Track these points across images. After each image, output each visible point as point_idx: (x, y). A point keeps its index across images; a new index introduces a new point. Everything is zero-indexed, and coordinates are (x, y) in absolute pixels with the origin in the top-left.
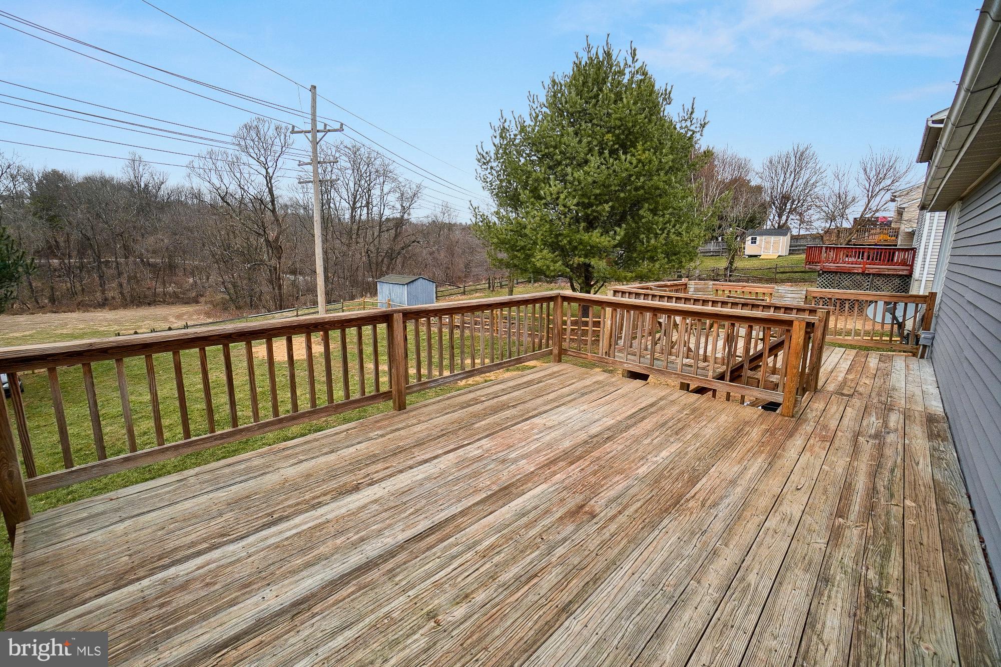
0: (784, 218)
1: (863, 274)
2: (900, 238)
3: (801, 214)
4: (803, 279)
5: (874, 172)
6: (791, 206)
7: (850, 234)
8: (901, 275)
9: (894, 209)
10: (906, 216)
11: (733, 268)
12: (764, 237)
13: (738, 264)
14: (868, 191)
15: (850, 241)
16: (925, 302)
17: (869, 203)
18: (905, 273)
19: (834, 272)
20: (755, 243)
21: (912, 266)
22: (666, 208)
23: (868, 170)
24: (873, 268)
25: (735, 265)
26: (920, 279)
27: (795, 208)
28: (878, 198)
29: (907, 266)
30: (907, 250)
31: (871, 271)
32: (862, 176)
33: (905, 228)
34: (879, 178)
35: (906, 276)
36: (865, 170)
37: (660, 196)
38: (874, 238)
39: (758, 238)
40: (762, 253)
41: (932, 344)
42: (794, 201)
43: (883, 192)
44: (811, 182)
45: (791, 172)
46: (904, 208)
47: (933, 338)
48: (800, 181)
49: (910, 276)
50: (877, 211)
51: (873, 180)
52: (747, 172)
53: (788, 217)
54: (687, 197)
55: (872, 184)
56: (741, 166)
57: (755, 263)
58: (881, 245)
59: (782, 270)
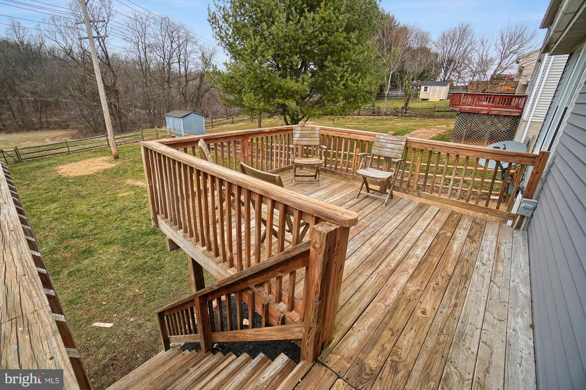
0: (448, 75)
1: (488, 114)
2: (518, 88)
3: (459, 73)
4: (452, 116)
5: (508, 39)
6: (454, 66)
7: (486, 85)
8: (514, 116)
9: (517, 67)
10: (524, 73)
11: (408, 107)
12: (432, 87)
13: (411, 105)
14: (502, 54)
15: (485, 90)
16: (533, 164)
17: (501, 63)
18: (517, 114)
19: (468, 113)
20: (426, 90)
21: (522, 109)
22: (346, 60)
23: (504, 37)
24: (495, 110)
25: (409, 105)
26: (527, 120)
27: (456, 68)
28: (508, 59)
29: (519, 109)
30: (521, 97)
31: (494, 113)
32: (500, 42)
33: (522, 81)
34: (510, 43)
35: (517, 117)
36: (502, 38)
37: (342, 50)
38: (502, 88)
39: (429, 87)
40: (430, 98)
41: (532, 215)
42: (455, 63)
43: (512, 55)
44: (468, 50)
45: (456, 43)
46: (524, 67)
47: (535, 209)
48: (461, 49)
49: (520, 117)
50: (506, 68)
51: (506, 45)
52: (427, 42)
53: (451, 74)
54: (365, 52)
55: (505, 48)
56: (424, 38)
57: (424, 104)
58: (505, 93)
59: (439, 109)
